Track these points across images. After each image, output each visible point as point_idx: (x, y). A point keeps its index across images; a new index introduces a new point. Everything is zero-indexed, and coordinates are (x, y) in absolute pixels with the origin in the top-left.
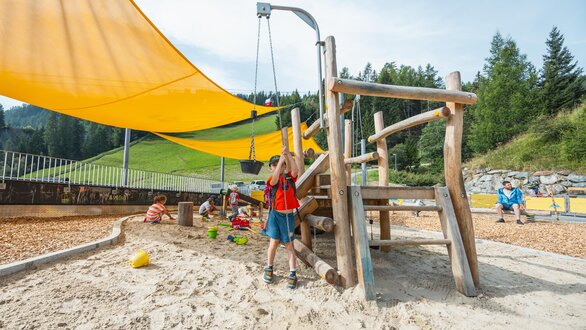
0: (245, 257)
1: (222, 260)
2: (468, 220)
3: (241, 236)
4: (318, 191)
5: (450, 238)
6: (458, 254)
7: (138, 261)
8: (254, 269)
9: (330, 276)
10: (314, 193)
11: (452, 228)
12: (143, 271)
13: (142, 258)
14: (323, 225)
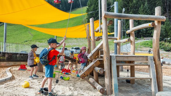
0: (68, 85)
1: (59, 86)
2: (160, 70)
3: (67, 77)
4: (100, 57)
5: (152, 77)
6: (154, 83)
7: (25, 85)
8: (72, 89)
9: (102, 91)
10: (98, 58)
11: (153, 72)
12: (28, 89)
13: (27, 84)
14: (100, 71)
